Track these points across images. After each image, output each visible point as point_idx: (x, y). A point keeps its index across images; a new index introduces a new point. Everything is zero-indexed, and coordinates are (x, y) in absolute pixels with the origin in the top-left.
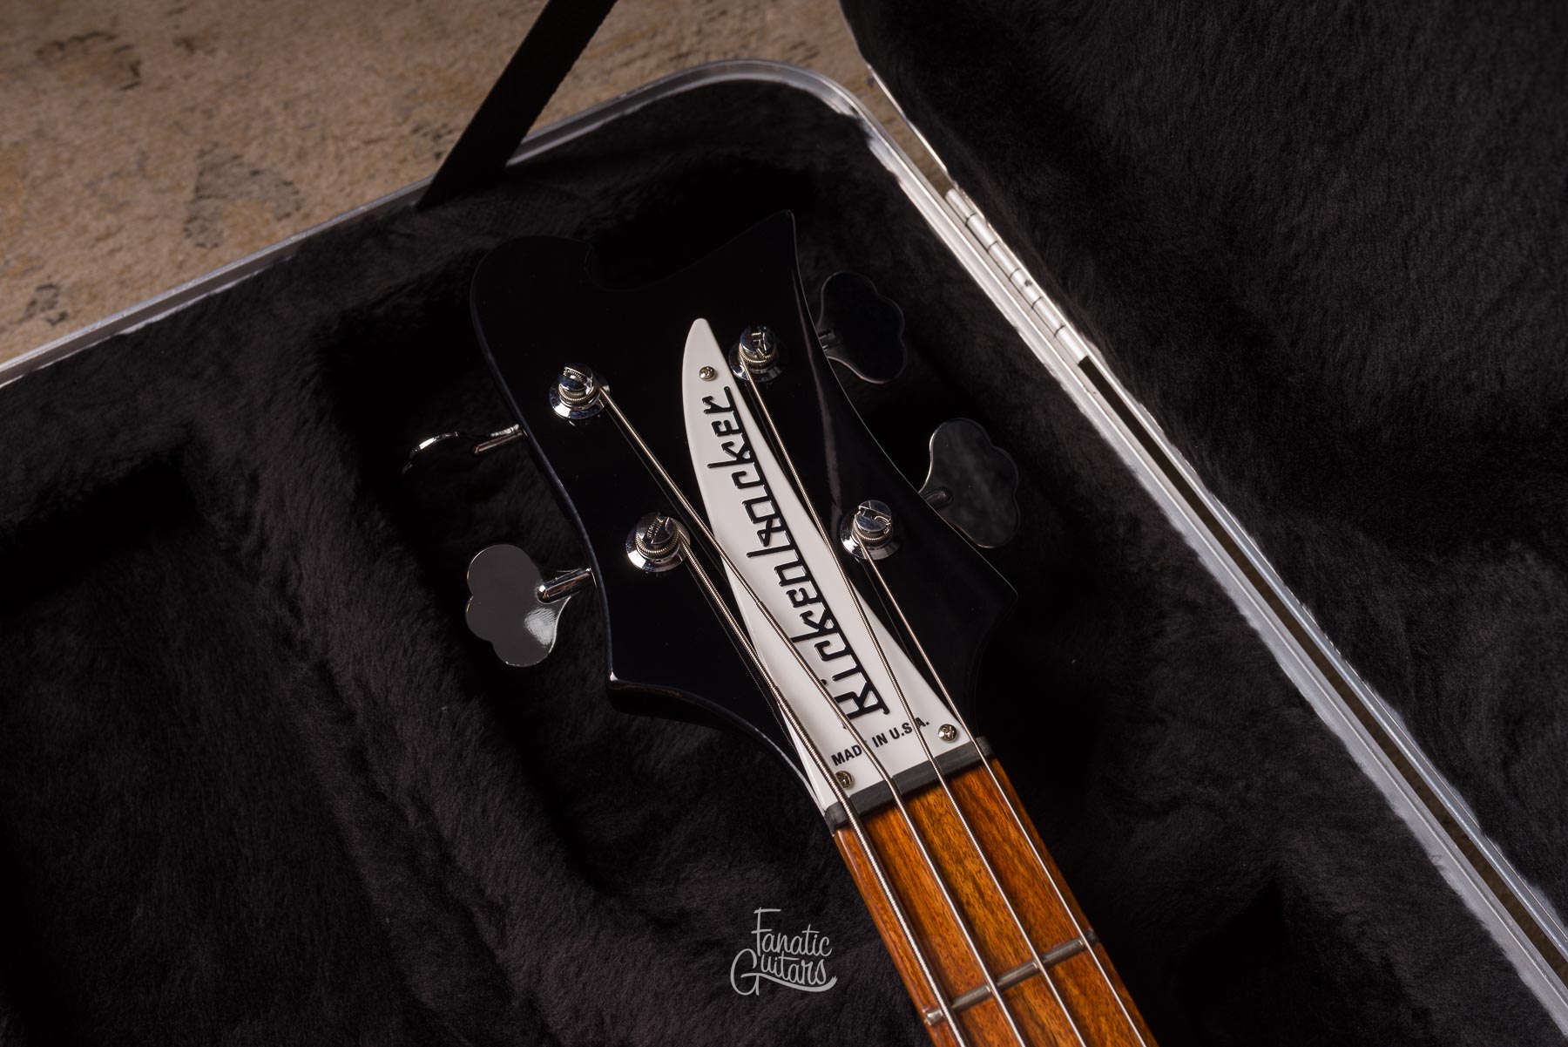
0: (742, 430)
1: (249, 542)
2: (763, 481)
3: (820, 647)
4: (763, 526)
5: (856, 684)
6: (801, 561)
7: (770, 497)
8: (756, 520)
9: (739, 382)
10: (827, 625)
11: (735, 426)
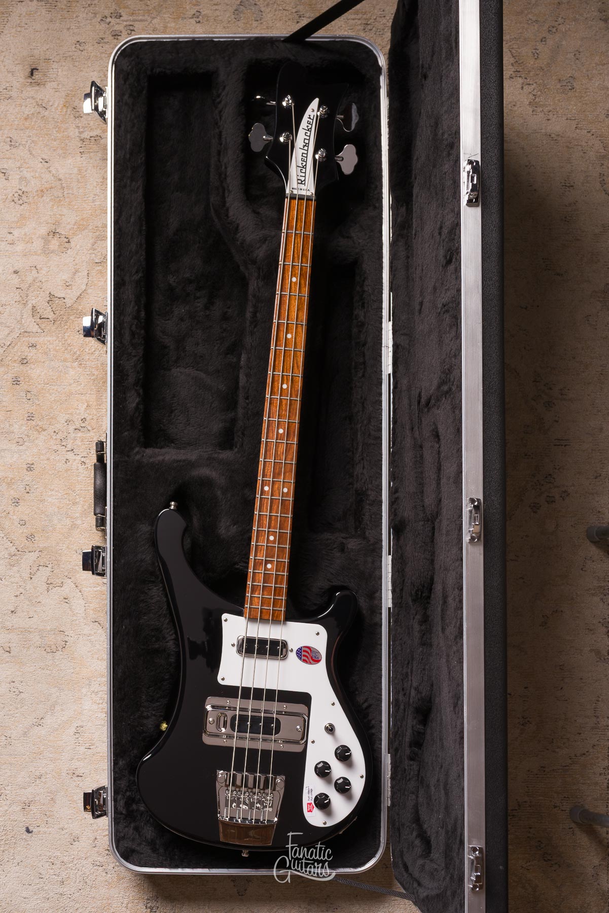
0: (312, 125)
1: (218, 100)
2: (310, 136)
3: (301, 170)
4: (305, 144)
5: (303, 179)
6: (307, 154)
7: (309, 140)
8: (304, 142)
9: (317, 116)
10: (305, 167)
11: (311, 123)
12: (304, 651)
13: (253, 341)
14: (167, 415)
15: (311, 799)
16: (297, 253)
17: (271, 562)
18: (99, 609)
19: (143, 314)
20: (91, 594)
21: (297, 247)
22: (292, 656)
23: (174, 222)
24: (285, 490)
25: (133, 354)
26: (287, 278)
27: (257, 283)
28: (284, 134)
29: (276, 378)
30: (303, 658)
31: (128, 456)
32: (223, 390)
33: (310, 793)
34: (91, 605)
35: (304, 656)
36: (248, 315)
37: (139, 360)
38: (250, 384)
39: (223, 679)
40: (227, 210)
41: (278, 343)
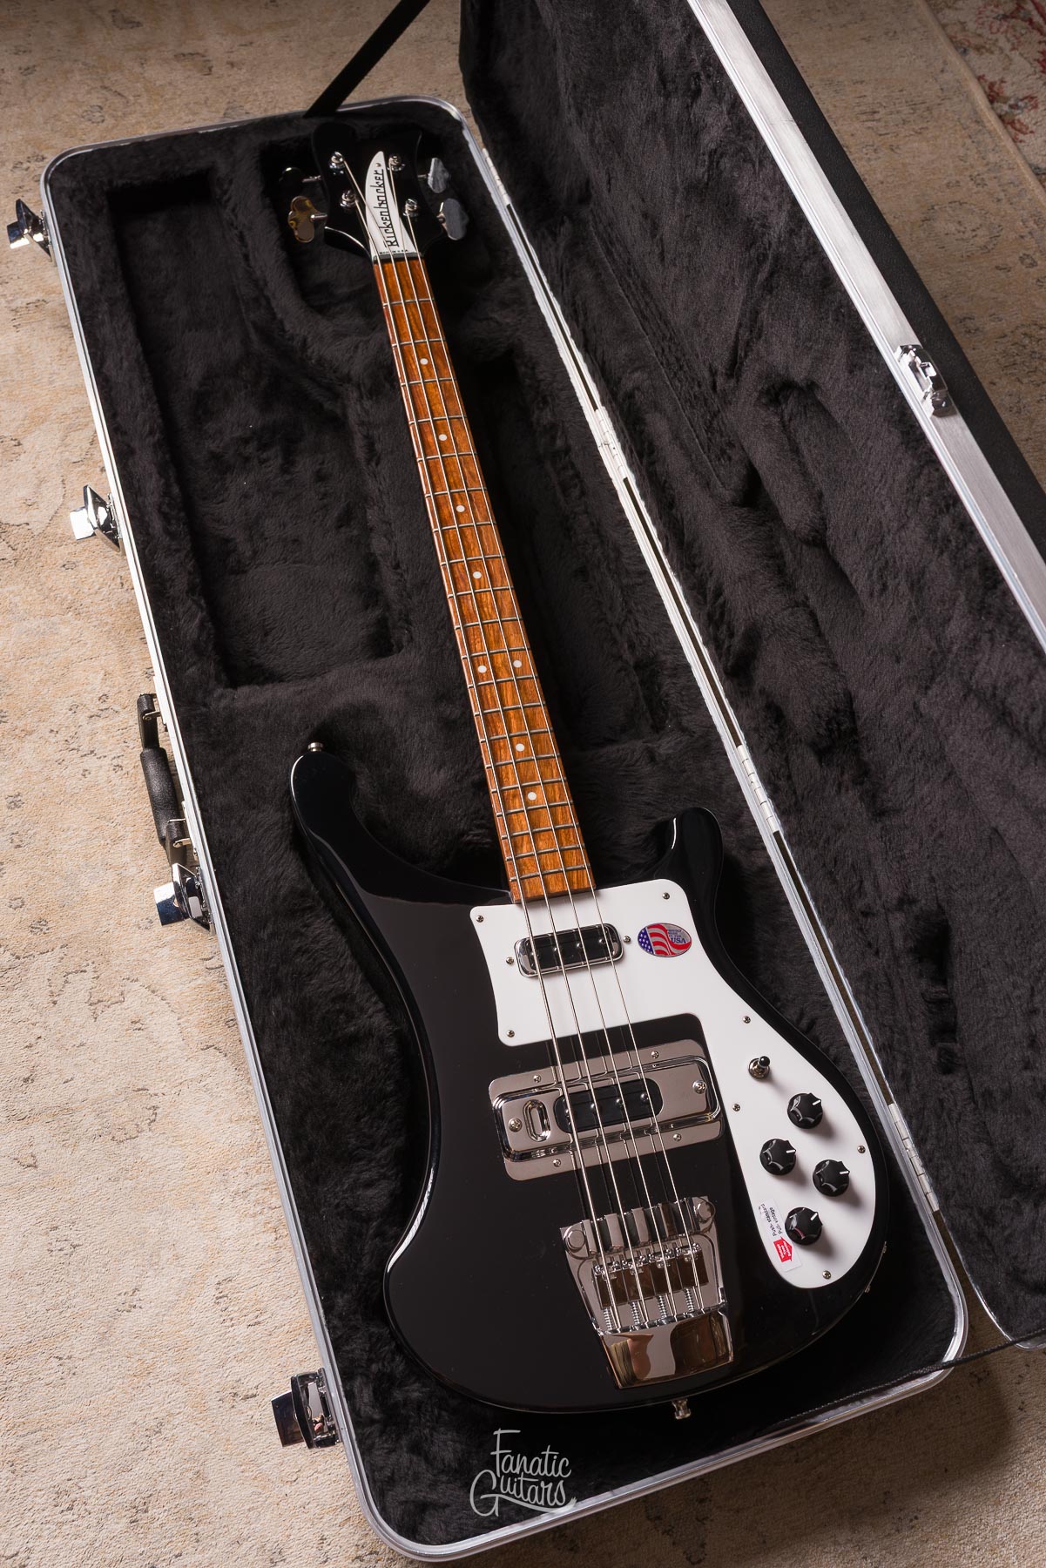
1: (225, 198)
5: (393, 240)
6: (388, 212)
12: (653, 935)
13: (381, 484)
14: (259, 639)
15: (777, 1230)
16: (417, 327)
17: (533, 788)
18: (209, 1021)
19: (176, 490)
20: (187, 996)
21: (415, 321)
22: (633, 951)
23: (195, 373)
24: (518, 664)
25: (174, 547)
26: (412, 362)
27: (362, 405)
28: (343, 197)
29: (441, 501)
30: (655, 948)
31: (205, 705)
32: (349, 580)
33: (772, 1219)
34: (190, 1018)
35: (656, 943)
36: (360, 453)
37: (186, 556)
38: (396, 545)
39: (511, 1034)
40: (281, 322)
41: (428, 451)
